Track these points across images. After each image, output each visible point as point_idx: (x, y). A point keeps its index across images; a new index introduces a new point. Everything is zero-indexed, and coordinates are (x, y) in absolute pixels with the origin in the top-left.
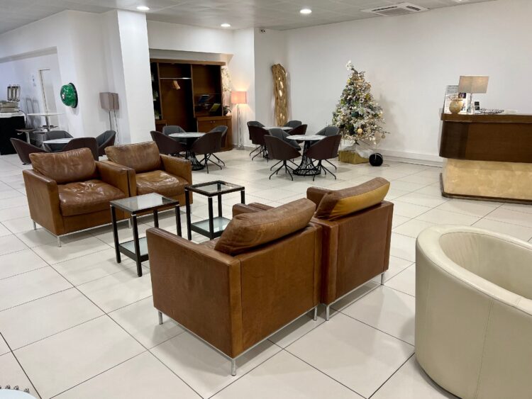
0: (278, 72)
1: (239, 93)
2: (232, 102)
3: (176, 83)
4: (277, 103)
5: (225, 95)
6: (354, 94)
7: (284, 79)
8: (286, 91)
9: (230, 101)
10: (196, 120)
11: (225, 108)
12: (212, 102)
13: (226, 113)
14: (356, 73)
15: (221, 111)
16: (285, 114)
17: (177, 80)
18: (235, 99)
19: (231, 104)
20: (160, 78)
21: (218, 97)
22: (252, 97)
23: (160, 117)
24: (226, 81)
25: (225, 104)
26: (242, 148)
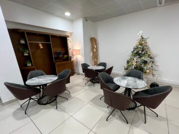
0: (93, 41)
1: (77, 50)
2: (74, 54)
3: (40, 45)
4: (93, 55)
5: (70, 51)
6: (142, 51)
7: (96, 44)
8: (97, 49)
9: (72, 54)
10: (55, 64)
11: (70, 57)
12: (64, 54)
13: (71, 59)
14: (143, 38)
15: (68, 59)
16: (97, 59)
17: (42, 44)
18: (74, 53)
19: (73, 55)
20: (28, 42)
21: (67, 52)
22: (82, 52)
23: (32, 64)
24: (70, 45)
25: (70, 55)
26: (79, 74)
